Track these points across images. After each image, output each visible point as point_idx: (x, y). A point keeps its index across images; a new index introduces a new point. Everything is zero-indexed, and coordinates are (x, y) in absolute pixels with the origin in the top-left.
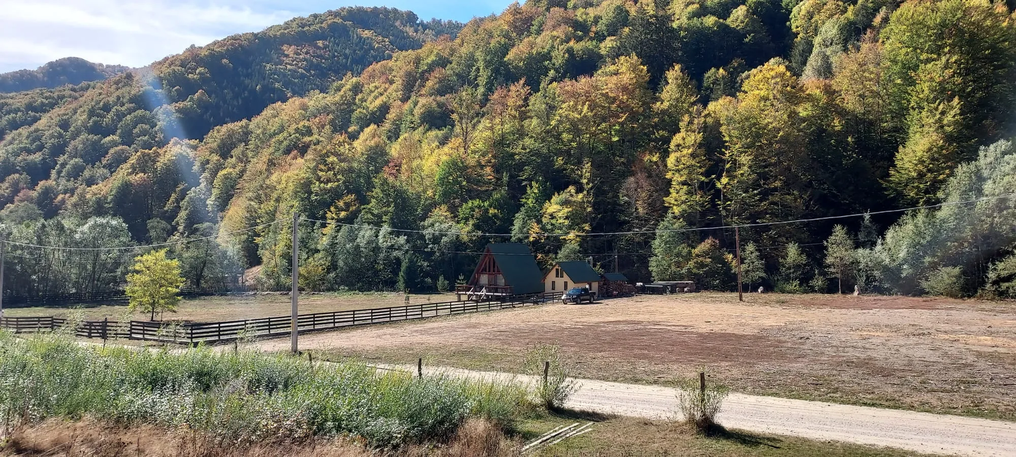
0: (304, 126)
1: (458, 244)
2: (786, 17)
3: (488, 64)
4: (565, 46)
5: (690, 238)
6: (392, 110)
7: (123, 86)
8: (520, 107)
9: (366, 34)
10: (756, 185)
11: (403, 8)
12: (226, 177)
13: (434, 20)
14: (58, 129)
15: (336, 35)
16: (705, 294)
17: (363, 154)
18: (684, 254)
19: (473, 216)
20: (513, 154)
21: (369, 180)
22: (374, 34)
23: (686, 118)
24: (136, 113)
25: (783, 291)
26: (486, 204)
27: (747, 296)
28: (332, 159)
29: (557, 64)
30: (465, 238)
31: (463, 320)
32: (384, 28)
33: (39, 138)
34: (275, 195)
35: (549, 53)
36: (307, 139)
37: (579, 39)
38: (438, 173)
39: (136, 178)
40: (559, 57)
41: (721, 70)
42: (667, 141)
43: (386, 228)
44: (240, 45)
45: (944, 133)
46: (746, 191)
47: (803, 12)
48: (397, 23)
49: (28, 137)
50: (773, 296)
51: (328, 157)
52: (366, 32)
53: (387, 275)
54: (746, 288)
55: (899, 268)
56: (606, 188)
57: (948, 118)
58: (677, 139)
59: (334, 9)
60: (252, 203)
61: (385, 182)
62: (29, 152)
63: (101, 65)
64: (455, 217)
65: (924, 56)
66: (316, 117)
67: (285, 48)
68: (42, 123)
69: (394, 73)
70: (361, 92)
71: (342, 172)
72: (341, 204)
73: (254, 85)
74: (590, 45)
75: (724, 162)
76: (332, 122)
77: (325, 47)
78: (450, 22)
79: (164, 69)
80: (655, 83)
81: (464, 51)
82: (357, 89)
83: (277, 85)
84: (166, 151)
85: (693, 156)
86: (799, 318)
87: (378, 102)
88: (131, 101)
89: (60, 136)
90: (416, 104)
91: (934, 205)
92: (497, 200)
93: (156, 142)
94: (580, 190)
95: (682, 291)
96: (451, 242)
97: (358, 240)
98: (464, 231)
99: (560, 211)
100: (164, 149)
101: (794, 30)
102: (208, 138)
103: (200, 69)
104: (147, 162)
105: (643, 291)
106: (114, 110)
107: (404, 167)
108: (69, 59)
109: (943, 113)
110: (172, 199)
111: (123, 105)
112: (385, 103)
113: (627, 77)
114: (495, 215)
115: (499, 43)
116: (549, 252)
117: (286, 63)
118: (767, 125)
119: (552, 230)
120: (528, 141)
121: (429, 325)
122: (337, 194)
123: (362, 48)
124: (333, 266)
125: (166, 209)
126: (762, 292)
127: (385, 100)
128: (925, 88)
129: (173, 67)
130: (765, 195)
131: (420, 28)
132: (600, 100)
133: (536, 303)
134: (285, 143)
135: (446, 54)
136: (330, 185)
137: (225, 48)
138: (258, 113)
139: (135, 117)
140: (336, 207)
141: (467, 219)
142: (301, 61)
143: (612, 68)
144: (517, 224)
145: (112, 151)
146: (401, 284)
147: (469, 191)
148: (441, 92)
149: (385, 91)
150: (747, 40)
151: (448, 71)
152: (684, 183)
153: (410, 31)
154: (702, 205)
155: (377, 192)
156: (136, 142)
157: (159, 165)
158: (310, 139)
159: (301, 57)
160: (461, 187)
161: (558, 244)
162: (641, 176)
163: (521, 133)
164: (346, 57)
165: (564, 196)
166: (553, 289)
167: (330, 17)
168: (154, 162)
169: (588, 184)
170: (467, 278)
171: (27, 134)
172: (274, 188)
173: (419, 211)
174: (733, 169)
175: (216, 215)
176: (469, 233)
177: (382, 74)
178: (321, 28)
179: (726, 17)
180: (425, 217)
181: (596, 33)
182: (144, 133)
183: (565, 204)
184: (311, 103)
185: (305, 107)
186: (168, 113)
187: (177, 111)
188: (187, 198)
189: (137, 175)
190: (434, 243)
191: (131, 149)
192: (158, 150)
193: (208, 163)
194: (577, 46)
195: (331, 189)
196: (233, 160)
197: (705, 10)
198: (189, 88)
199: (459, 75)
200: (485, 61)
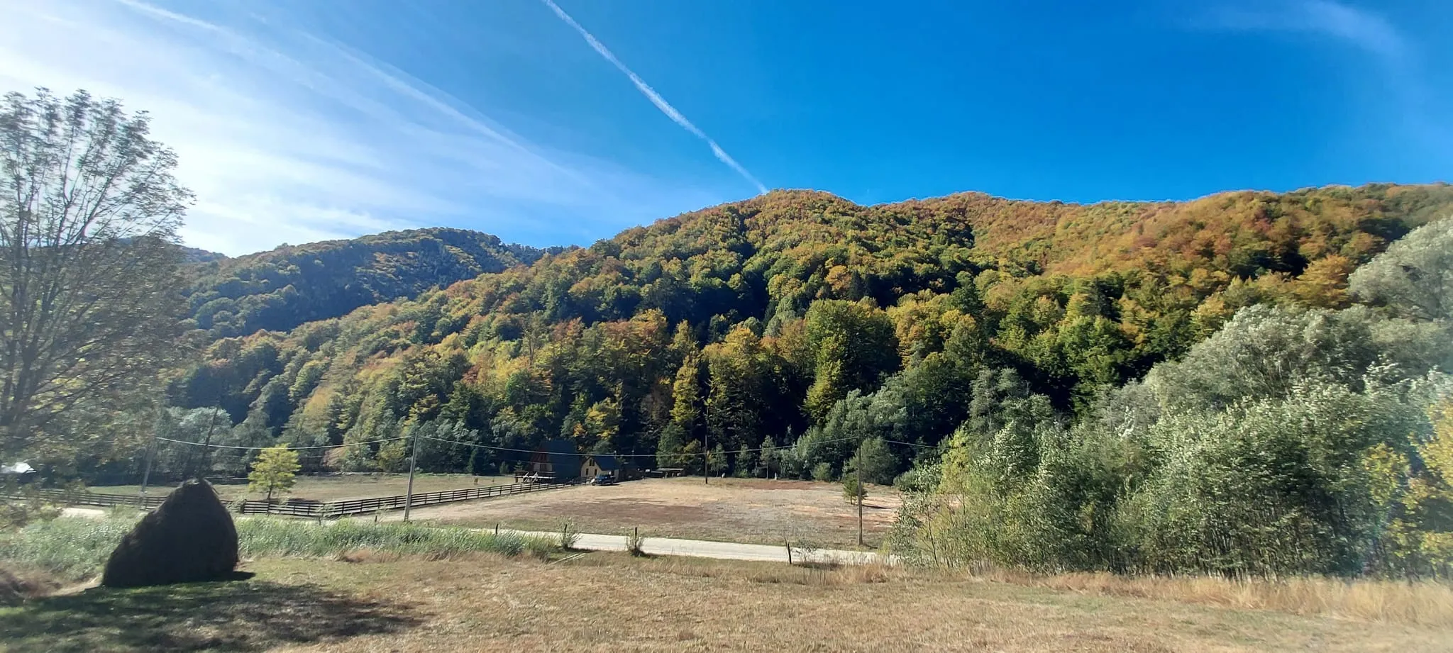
0: (393, 330)
1: (518, 439)
2: (766, 284)
3: (555, 293)
4: (615, 287)
5: (684, 440)
6: (472, 321)
7: (208, 274)
8: (576, 337)
9: (454, 250)
10: (728, 404)
11: (489, 233)
12: (312, 368)
13: (514, 244)
15: (426, 249)
16: (690, 478)
17: (446, 361)
18: (678, 450)
19: (533, 416)
20: (568, 371)
21: (449, 383)
22: (461, 251)
23: (687, 358)
24: (218, 300)
25: (737, 477)
26: (544, 407)
27: (710, 479)
28: (421, 365)
29: (608, 300)
30: (525, 433)
31: (518, 498)
32: (470, 247)
34: (362, 389)
35: (603, 290)
36: (395, 341)
37: (626, 283)
38: (509, 381)
39: (217, 362)
40: (610, 295)
41: (722, 316)
42: (676, 370)
43: (460, 423)
44: (335, 250)
45: (832, 380)
46: (722, 409)
47: (775, 283)
48: (482, 245)
50: (729, 480)
51: (417, 363)
52: (454, 249)
53: (459, 459)
54: (714, 474)
55: (803, 463)
56: (632, 400)
57: (834, 372)
58: (681, 371)
59: (427, 227)
60: (339, 394)
61: (464, 387)
64: (519, 415)
65: (827, 331)
66: (404, 322)
67: (377, 254)
69: (476, 290)
70: (446, 303)
71: (427, 375)
72: (424, 401)
73: (343, 283)
74: (633, 287)
75: (709, 388)
76: (418, 328)
77: (415, 257)
78: (527, 247)
79: (254, 262)
80: (670, 330)
81: (538, 280)
82: (442, 301)
83: (365, 286)
84: (251, 341)
85: (690, 383)
86: (712, 498)
87: (461, 313)
88: (214, 289)
90: (494, 318)
91: (823, 425)
92: (552, 404)
93: (237, 327)
94: (614, 400)
95: (676, 475)
96: (513, 436)
97: (438, 432)
98: (525, 427)
99: (598, 415)
100: (250, 338)
101: (770, 293)
102: (296, 331)
103: (292, 266)
104: (229, 348)
105: (650, 475)
106: (194, 295)
107: (480, 374)
109: (832, 368)
110: (252, 383)
111: (205, 291)
112: (467, 315)
113: (652, 325)
114: (549, 416)
115: (566, 277)
116: (588, 445)
117: (377, 268)
118: (736, 367)
119: (592, 428)
120: (580, 363)
121: (495, 502)
122: (421, 394)
123: (449, 261)
124: (411, 451)
125: (244, 392)
126: (725, 477)
127: (466, 311)
128: (824, 353)
129: (264, 263)
130: (734, 410)
131: (502, 249)
132: (633, 338)
133: (573, 484)
134: (374, 343)
135: (522, 281)
136: (415, 386)
138: (347, 312)
139: (217, 303)
140: (419, 403)
141: (528, 418)
142: (391, 267)
143: (644, 316)
144: (566, 424)
146: (470, 468)
147: (531, 396)
148: (515, 311)
149: (468, 304)
150: (740, 297)
151: (523, 294)
152: (683, 401)
153: (493, 251)
154: (695, 417)
155: (456, 394)
156: (214, 326)
157: (243, 351)
158: (398, 341)
159: (392, 264)
160: (526, 392)
161: (594, 439)
162: (656, 394)
163: (575, 356)
164: (434, 267)
165: (602, 404)
166: (587, 474)
168: (238, 348)
169: (620, 397)
170: (524, 465)
172: (362, 382)
173: (490, 410)
174: (715, 393)
175: (297, 401)
176: (528, 429)
177: (466, 290)
178: (413, 241)
179: (727, 280)
180: (494, 415)
181: (638, 279)
182: (225, 319)
183: (602, 410)
184: (400, 309)
185: (394, 312)
186: (254, 303)
187: (263, 302)
188: (269, 384)
189: (218, 359)
190: (499, 437)
191: (209, 333)
192: (244, 339)
193: (294, 353)
194: (624, 288)
195: (416, 389)
196: (320, 353)
197: (713, 274)
198: (278, 282)
199: (531, 299)
200: (553, 290)
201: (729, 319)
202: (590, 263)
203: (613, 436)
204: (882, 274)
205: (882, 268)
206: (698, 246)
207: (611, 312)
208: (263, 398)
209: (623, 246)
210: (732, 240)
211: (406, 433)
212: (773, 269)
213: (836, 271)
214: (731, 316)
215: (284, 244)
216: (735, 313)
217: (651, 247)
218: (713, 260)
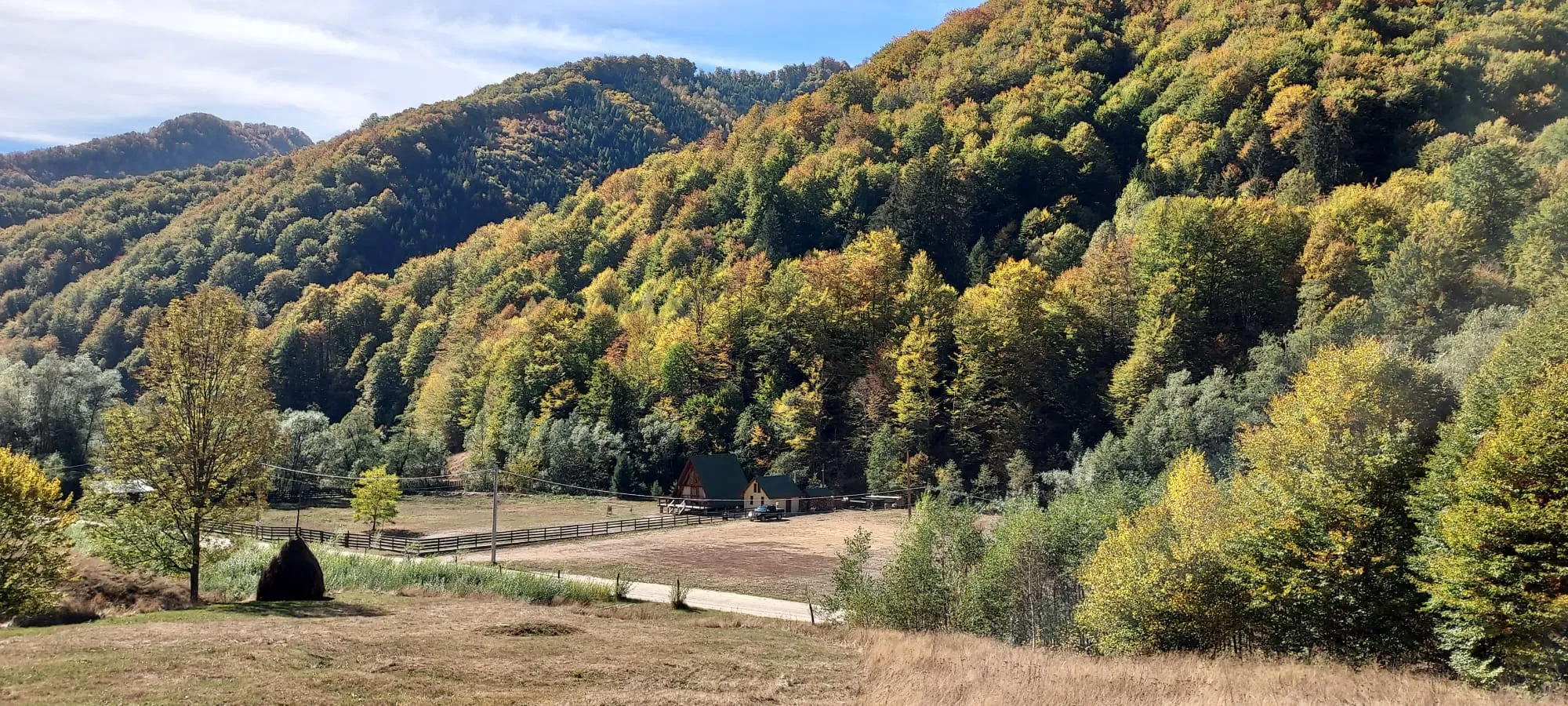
0: (523, 270)
1: (679, 445)
2: (1142, 137)
3: (759, 189)
4: (857, 170)
5: (904, 452)
6: (635, 244)
7: (281, 180)
8: (759, 284)
9: (619, 98)
10: (984, 394)
11: (674, 56)
12: (425, 332)
13: (719, 70)
14: (198, 243)
15: (576, 102)
18: (895, 468)
19: (697, 413)
20: (749, 341)
21: (589, 363)
22: (630, 98)
23: (917, 319)
24: (300, 222)
26: (712, 400)
29: (844, 195)
30: (686, 438)
32: (644, 89)
33: (171, 256)
34: (485, 368)
35: (836, 178)
36: (526, 288)
37: (878, 159)
38: (667, 359)
39: (309, 326)
40: (847, 185)
41: (1045, 212)
43: (601, 424)
44: (442, 121)
45: (1154, 353)
46: (975, 402)
47: (1161, 134)
48: (664, 81)
49: (158, 254)
51: (544, 333)
52: (619, 95)
53: (603, 475)
56: (840, 386)
57: (1162, 338)
58: (909, 340)
59: (574, 61)
60: (458, 376)
61: (605, 369)
62: (161, 275)
63: (238, 124)
64: (680, 412)
66: (540, 253)
67: (503, 121)
68: (174, 229)
69: (642, 188)
70: (600, 214)
71: (560, 352)
72: (557, 390)
73: (460, 179)
74: (887, 168)
75: (956, 367)
76: (559, 263)
77: (561, 120)
79: (337, 155)
81: (735, 165)
82: (594, 210)
83: (491, 180)
84: (347, 291)
85: (924, 360)
87: (620, 231)
88: (293, 204)
89: (200, 253)
90: (665, 239)
92: (725, 395)
93: (327, 264)
94: (811, 389)
95: (888, 507)
96: (671, 443)
97: (572, 437)
98: (687, 429)
99: (788, 412)
100: (344, 287)
101: (1149, 155)
102: (401, 271)
103: (387, 157)
104: (323, 305)
105: (847, 506)
106: (270, 217)
107: (630, 346)
108: (194, 116)
109: (1161, 331)
110: (355, 354)
111: (282, 209)
112: (629, 232)
113: (873, 263)
114: (720, 414)
115: (776, 159)
116: (771, 457)
117: (505, 147)
119: (778, 433)
120: (764, 329)
122: (554, 379)
123: (611, 121)
124: (544, 464)
125: (347, 369)
127: (628, 228)
129: (349, 153)
130: (995, 404)
131: (697, 86)
134: (500, 293)
135: (709, 167)
136: (545, 368)
137: (421, 125)
138: (463, 239)
139: (300, 227)
140: (552, 394)
141: (690, 416)
142: (525, 142)
144: (742, 425)
145: (269, 277)
146: (614, 488)
147: (697, 382)
148: (699, 224)
149: (631, 213)
150: (1084, 170)
151: (709, 194)
152: (913, 389)
153: (682, 92)
154: (931, 415)
155: (597, 381)
156: (300, 264)
157: (339, 309)
158: (529, 288)
159: (526, 136)
160: (690, 375)
161: (777, 450)
162: (874, 376)
163: (757, 318)
164: (589, 135)
165: (796, 393)
166: (749, 503)
167: (569, 74)
168: (332, 306)
169: (819, 382)
171: (156, 249)
172: (485, 357)
173: (641, 405)
174: (963, 376)
175: (413, 381)
176: (691, 432)
177: (630, 187)
178: (554, 91)
179: (1062, 136)
180: (647, 411)
181: (901, 149)
182: (311, 251)
183: (795, 403)
184: (534, 228)
185: (525, 238)
186: (344, 223)
187: (356, 220)
188: (376, 357)
189: (310, 320)
190: (652, 444)
191: (294, 274)
192: (337, 288)
193: (402, 308)
194: (872, 169)
195: (547, 372)
196: (434, 308)
197: (1038, 125)
198: (371, 186)
199: (722, 200)
200: (755, 183)
201: (1058, 216)
202: (822, 121)
203: (810, 444)
204: (1392, 94)
205: (1398, 80)
206: (1017, 66)
207: (849, 216)
208: (370, 377)
209: (880, 82)
210: (1088, 46)
211: (536, 436)
212: (1161, 102)
213: (1288, 96)
214: (1062, 210)
215: (374, 116)
216: (1070, 204)
217: (930, 77)
218: (1040, 96)
